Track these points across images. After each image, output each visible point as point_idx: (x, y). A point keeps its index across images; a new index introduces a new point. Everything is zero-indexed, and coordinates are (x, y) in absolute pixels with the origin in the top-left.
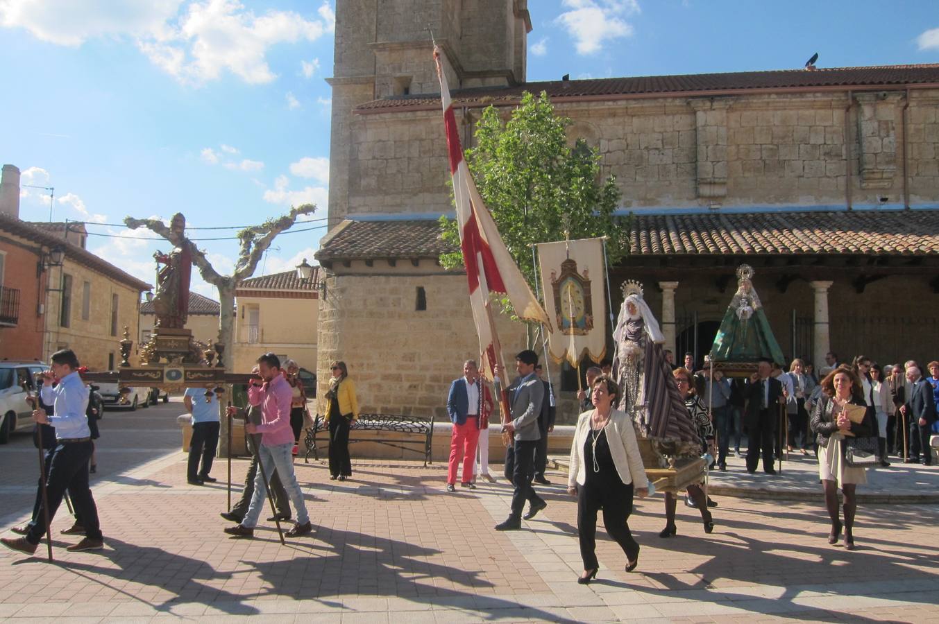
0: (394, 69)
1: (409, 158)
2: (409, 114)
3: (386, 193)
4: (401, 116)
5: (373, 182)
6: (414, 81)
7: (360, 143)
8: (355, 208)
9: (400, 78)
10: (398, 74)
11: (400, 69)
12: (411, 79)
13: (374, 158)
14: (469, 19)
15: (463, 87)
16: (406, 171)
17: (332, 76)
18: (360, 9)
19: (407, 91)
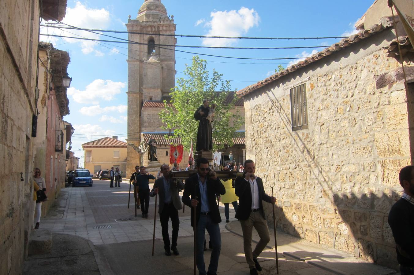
0: (148, 94)
1: (156, 119)
2: (156, 109)
3: (151, 127)
4: (154, 109)
5: (147, 124)
6: (153, 97)
7: (144, 115)
8: (143, 130)
9: (150, 96)
10: (149, 95)
11: (150, 94)
12: (152, 96)
13: (147, 119)
14: (164, 78)
15: (163, 96)
16: (155, 122)
17: (127, 91)
18: (134, 73)
19: (151, 99)
